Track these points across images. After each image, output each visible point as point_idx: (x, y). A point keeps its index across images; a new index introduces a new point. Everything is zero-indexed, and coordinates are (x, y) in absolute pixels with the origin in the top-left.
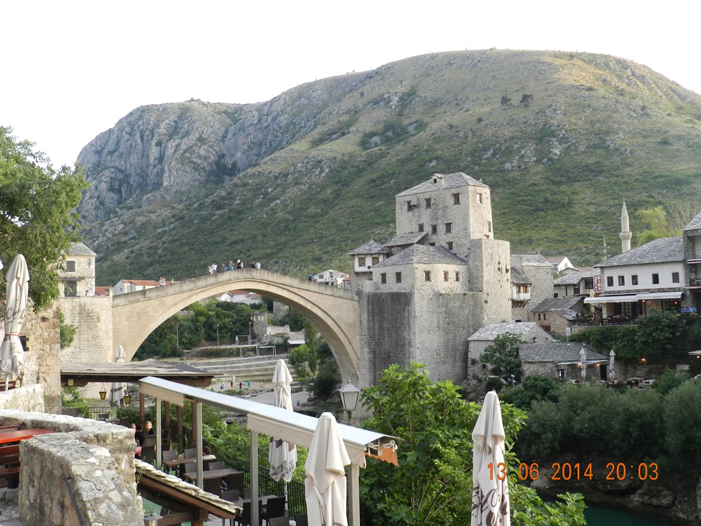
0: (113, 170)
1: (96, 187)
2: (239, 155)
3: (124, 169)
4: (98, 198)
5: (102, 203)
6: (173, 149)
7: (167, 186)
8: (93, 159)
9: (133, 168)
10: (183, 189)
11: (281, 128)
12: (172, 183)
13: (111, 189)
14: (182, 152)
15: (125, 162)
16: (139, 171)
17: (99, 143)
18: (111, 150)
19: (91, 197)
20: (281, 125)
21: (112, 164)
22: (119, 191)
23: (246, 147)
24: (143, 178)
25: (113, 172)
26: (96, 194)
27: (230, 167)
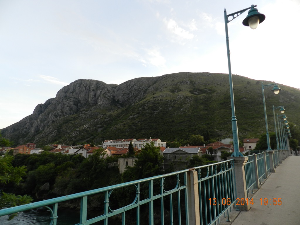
0: (74, 98)
1: (69, 103)
2: (120, 97)
3: (78, 98)
4: (70, 107)
5: (71, 109)
6: (100, 93)
7: (100, 104)
8: (64, 94)
9: (82, 98)
10: (106, 106)
11: (136, 90)
12: (102, 104)
13: (74, 104)
14: (103, 94)
15: (78, 96)
16: (84, 99)
17: (65, 89)
18: (72, 91)
19: (67, 106)
20: (136, 89)
21: (73, 96)
22: (77, 105)
23: (123, 95)
24: (86, 101)
25: (74, 99)
26: (69, 106)
27: (117, 101)
